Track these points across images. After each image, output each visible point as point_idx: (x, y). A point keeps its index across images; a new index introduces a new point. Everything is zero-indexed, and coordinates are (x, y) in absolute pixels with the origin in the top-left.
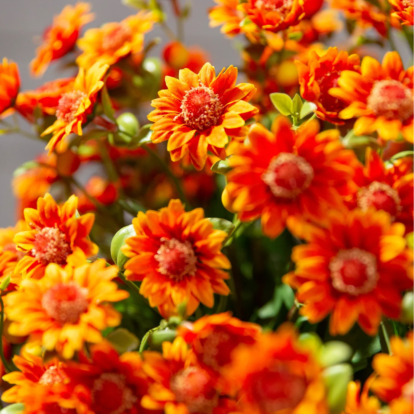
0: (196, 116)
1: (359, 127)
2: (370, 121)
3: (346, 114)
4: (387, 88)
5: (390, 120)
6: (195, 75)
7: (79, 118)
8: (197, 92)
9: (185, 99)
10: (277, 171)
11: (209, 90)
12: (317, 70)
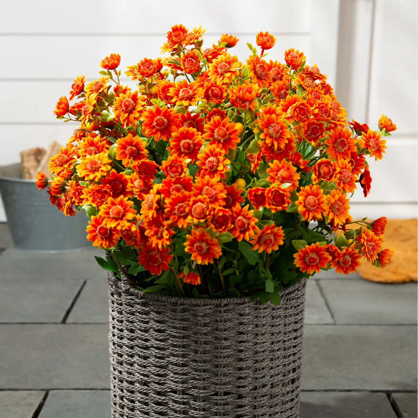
0: (127, 109)
1: (177, 103)
2: (180, 101)
3: (173, 100)
4: (183, 91)
5: (186, 100)
6: (125, 95)
7: (90, 113)
8: (127, 101)
9: (123, 104)
10: (156, 122)
11: (130, 100)
12: (162, 89)
